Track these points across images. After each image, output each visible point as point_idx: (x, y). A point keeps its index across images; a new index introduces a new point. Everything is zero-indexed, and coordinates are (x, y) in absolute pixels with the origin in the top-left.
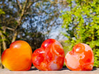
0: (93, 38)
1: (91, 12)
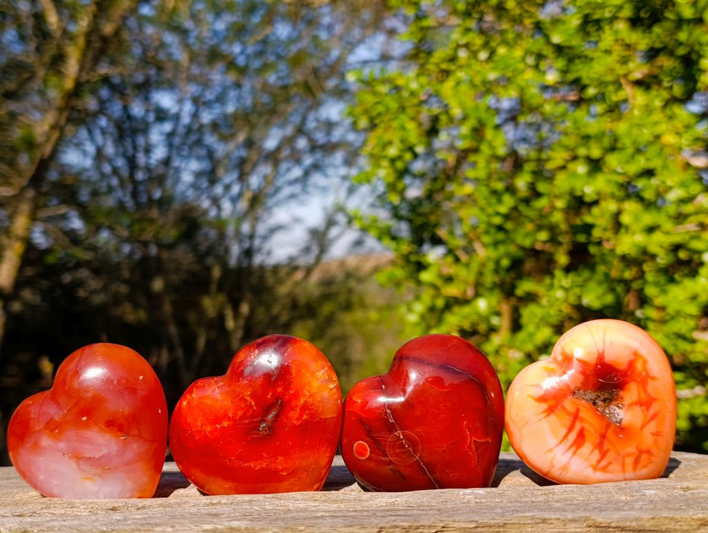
0: (562, 259)
1: (551, 78)
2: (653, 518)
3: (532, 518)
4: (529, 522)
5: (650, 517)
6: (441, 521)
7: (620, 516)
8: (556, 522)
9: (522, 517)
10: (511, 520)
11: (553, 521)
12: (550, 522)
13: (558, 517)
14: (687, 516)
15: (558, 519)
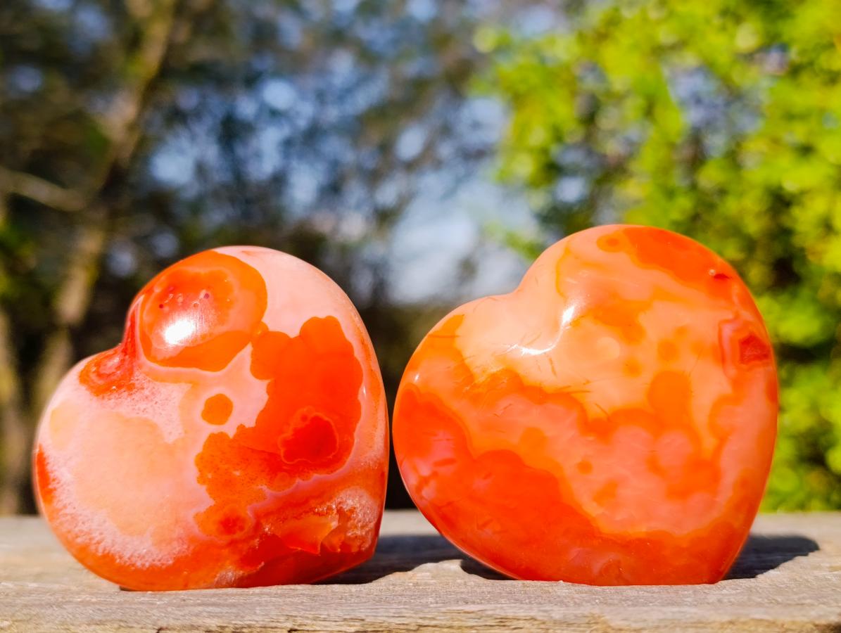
1: (745, 42)
2: (731, 622)
3: (480, 615)
4: (471, 623)
5: (726, 618)
6: (288, 617)
7: (662, 617)
8: (527, 625)
9: (459, 612)
10: (433, 619)
11: (521, 624)
12: (515, 624)
13: (533, 614)
14: (805, 619)
15: (533, 619)
